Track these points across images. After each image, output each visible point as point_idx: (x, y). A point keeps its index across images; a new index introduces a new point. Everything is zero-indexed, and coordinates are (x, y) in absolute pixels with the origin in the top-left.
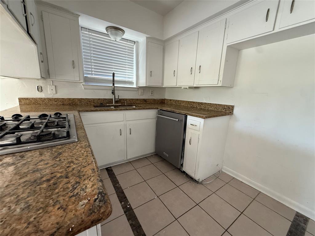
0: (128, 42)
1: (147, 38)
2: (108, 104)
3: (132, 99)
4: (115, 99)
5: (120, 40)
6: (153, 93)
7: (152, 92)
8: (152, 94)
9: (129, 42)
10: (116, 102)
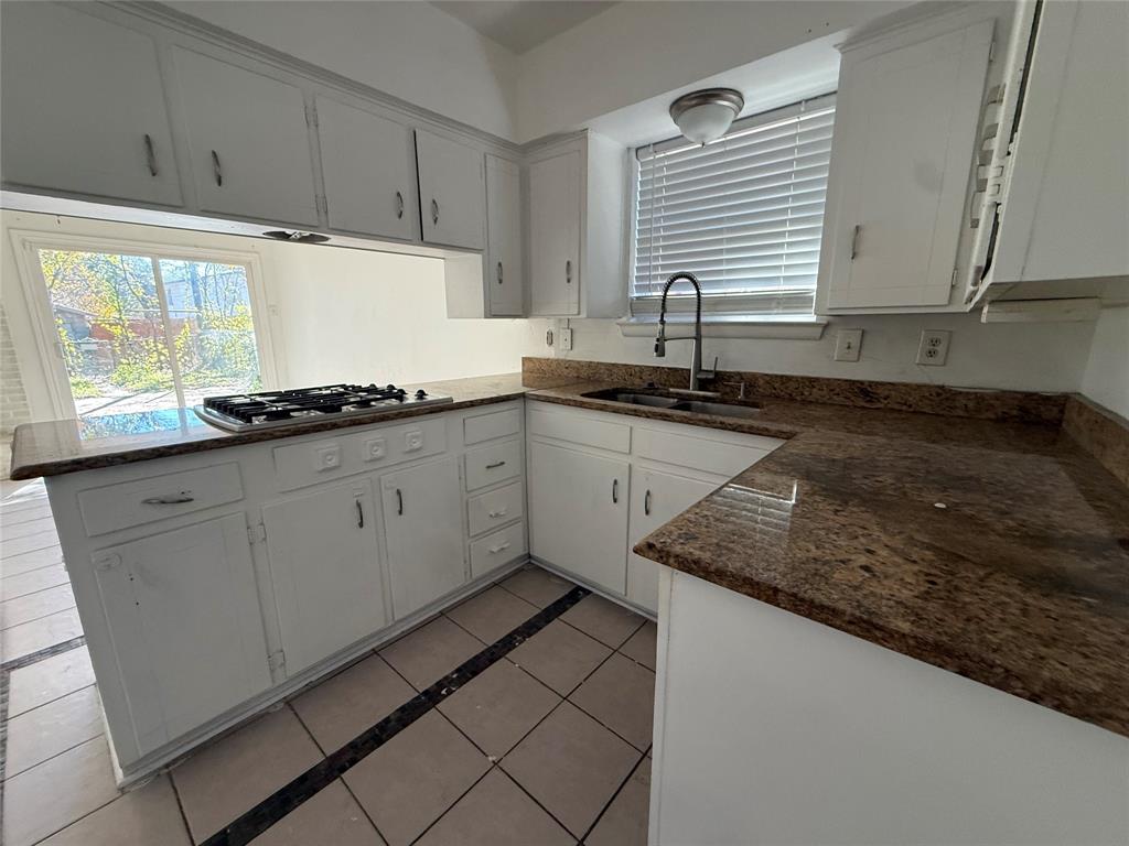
0: (800, 113)
1: (844, 48)
2: (671, 390)
3: (782, 376)
4: (701, 370)
5: (729, 132)
6: (941, 349)
7: (935, 342)
8: (931, 354)
9: (808, 111)
10: (703, 384)
